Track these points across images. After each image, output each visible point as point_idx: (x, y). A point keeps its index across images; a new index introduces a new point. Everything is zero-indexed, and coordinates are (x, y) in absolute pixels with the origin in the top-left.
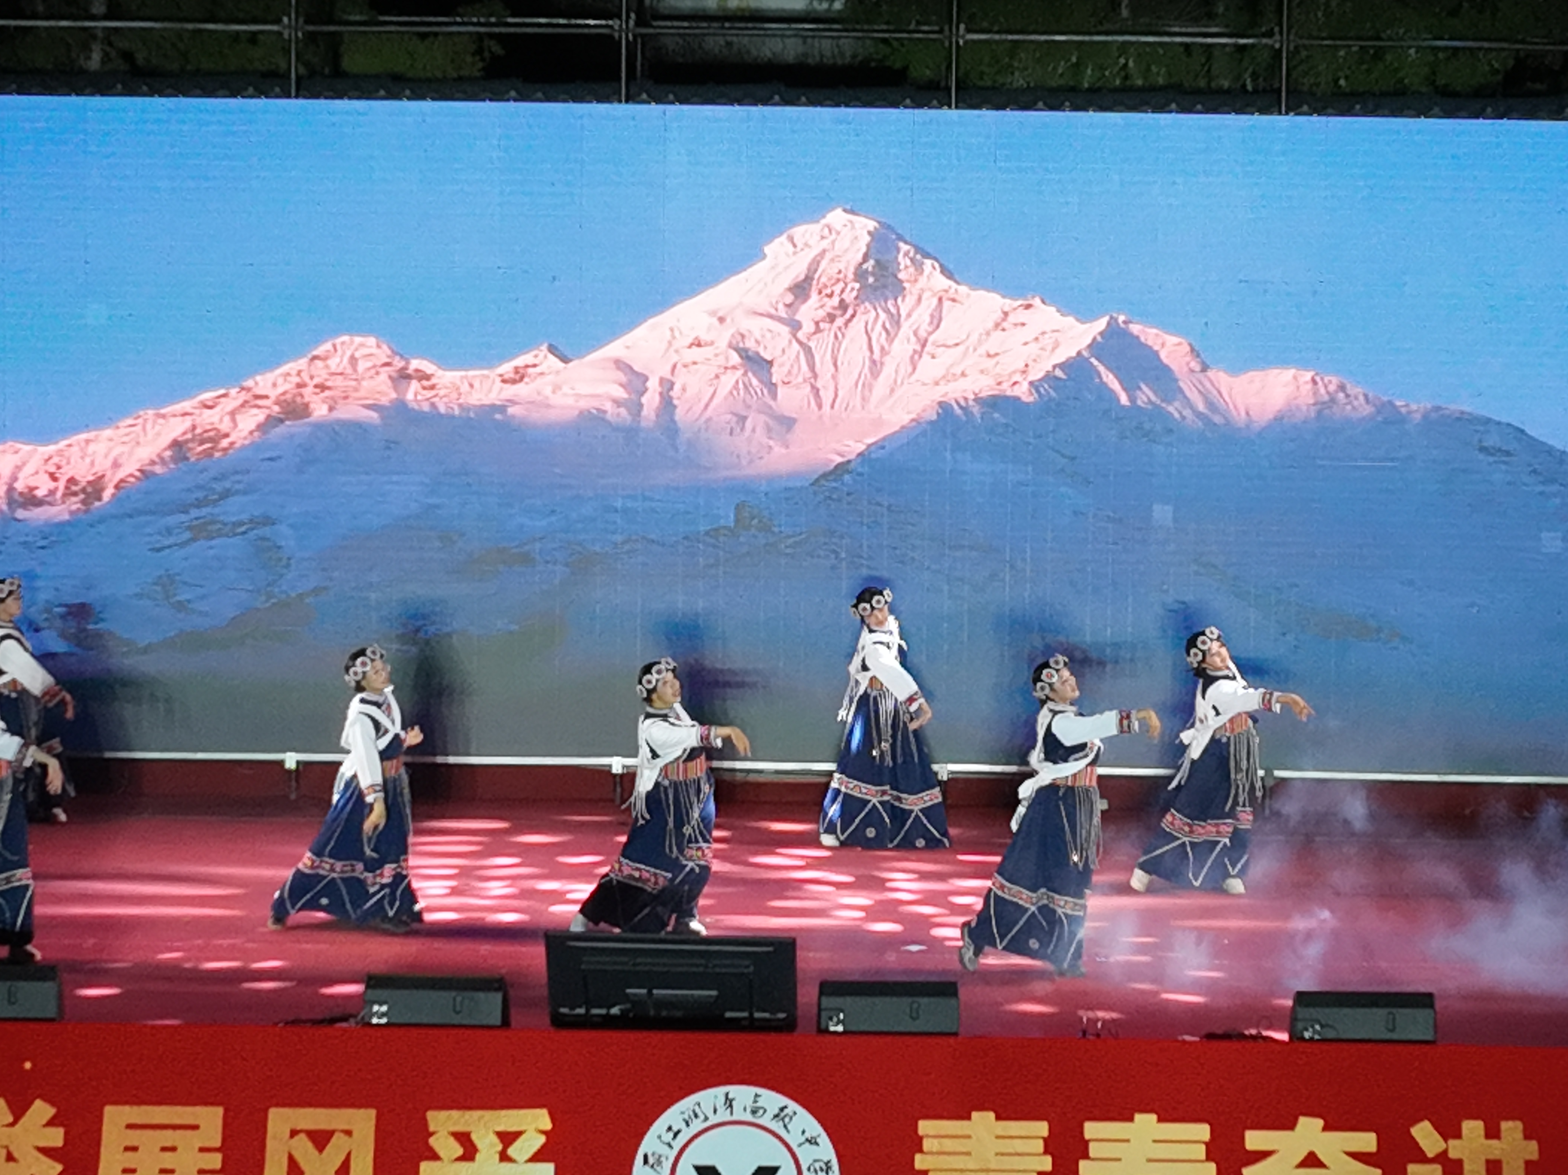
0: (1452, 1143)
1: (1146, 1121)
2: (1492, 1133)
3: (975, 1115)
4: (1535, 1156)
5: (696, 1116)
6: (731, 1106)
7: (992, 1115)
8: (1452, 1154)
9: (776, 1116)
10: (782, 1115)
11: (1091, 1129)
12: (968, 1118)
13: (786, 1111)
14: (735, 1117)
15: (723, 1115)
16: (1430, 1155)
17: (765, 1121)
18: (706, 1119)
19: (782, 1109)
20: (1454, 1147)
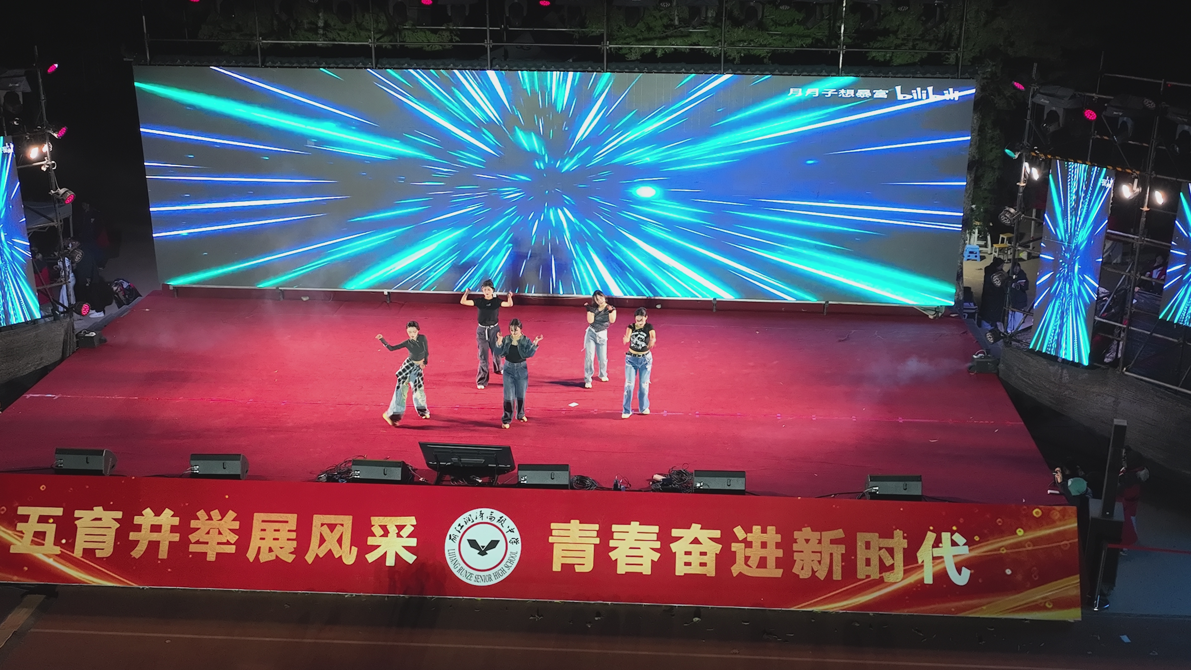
0: (749, 534)
1: (635, 524)
2: (764, 531)
3: (572, 521)
4: (780, 541)
5: (469, 520)
6: (482, 516)
7: (578, 521)
8: (749, 539)
9: (499, 520)
10: (501, 520)
11: (615, 528)
12: (570, 522)
13: (502, 519)
14: (483, 521)
15: (479, 520)
16: (740, 539)
17: (495, 522)
18: (473, 521)
19: (501, 518)
20: (749, 536)
